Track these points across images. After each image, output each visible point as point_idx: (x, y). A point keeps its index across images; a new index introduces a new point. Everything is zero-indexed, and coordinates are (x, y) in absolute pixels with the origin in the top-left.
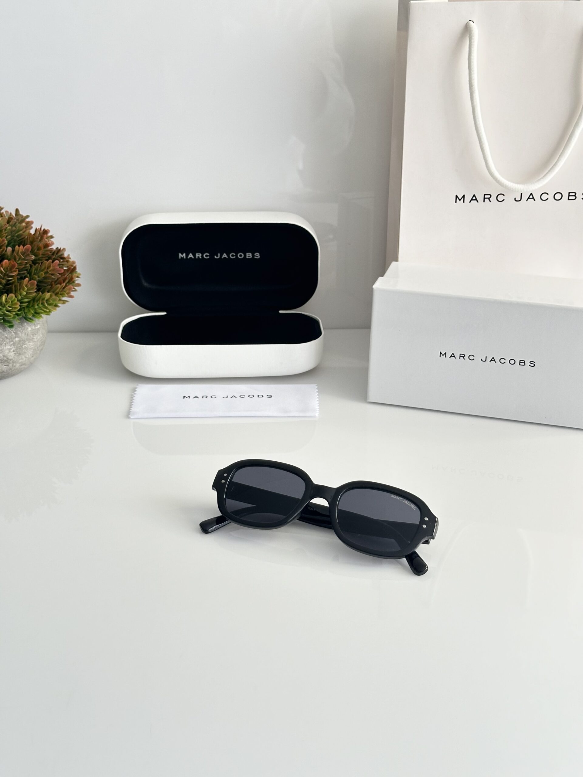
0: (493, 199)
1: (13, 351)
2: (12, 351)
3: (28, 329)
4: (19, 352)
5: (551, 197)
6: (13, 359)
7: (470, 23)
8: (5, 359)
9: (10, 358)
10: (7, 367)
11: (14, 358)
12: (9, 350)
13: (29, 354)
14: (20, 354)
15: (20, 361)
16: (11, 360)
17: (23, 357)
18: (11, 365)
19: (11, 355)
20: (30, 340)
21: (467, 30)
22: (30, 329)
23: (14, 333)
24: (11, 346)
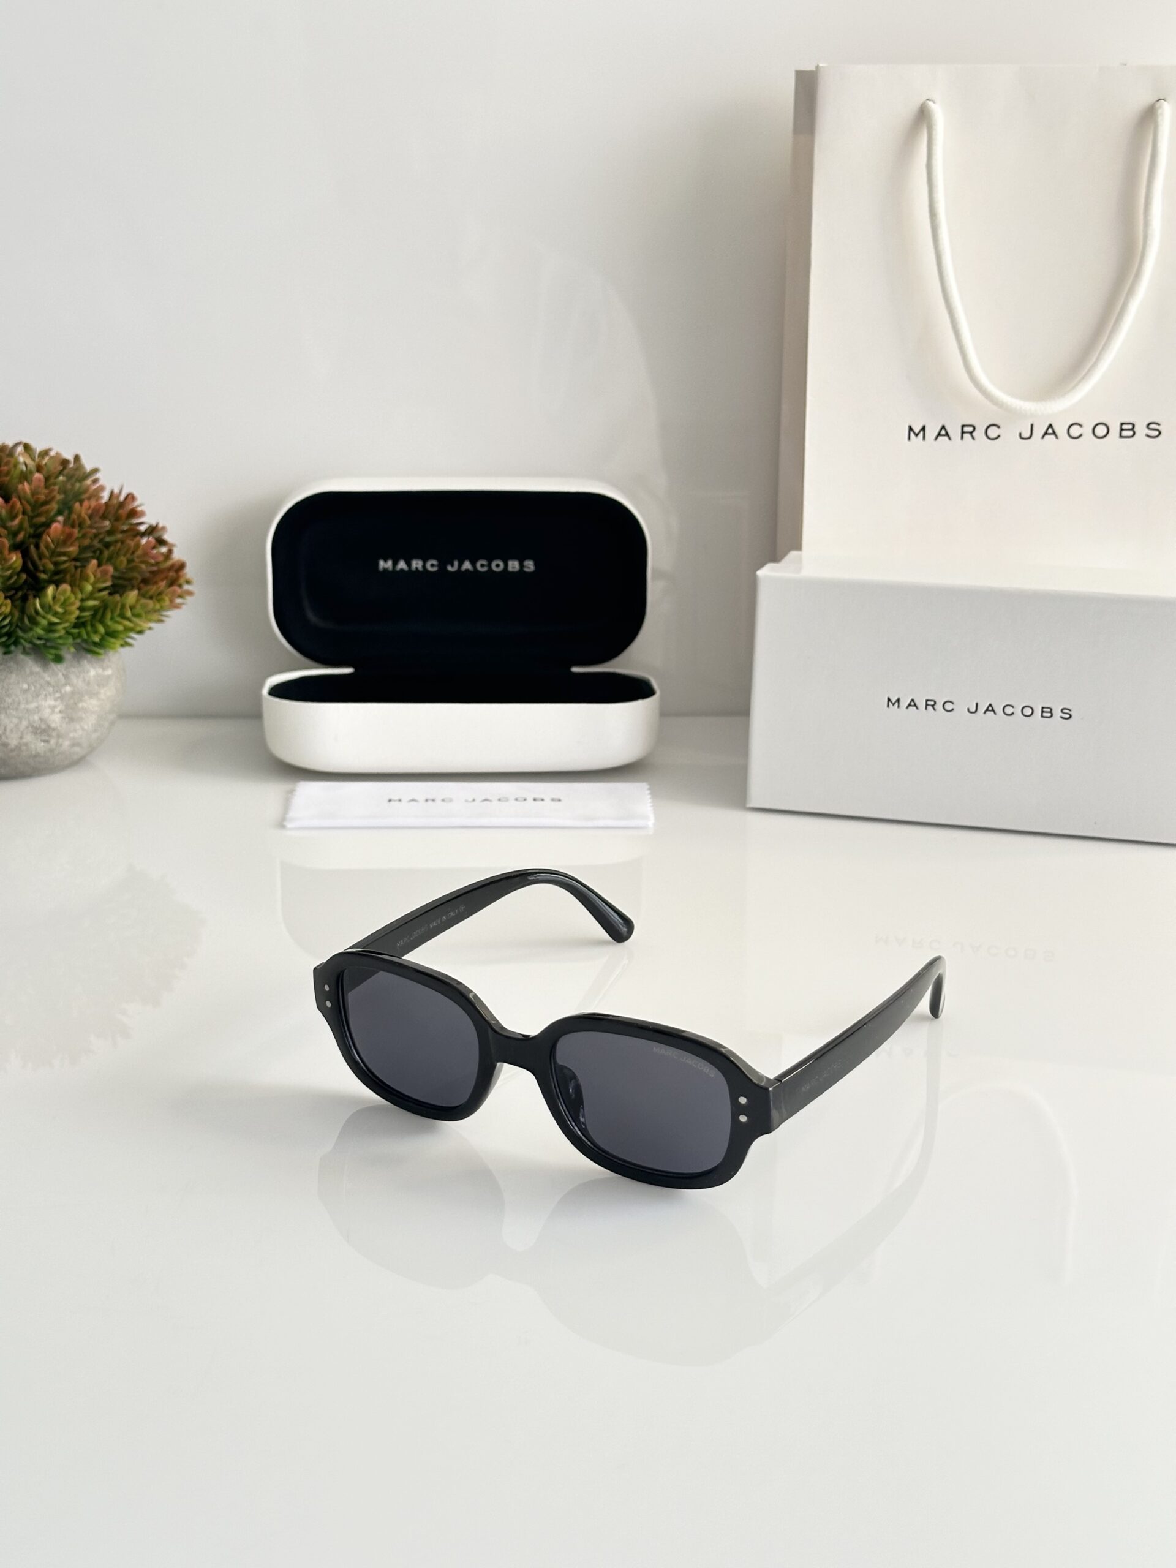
0: (979, 433)
1: (60, 712)
2: (57, 710)
3: (88, 671)
4: (71, 715)
5: (1087, 430)
6: (59, 728)
7: (928, 104)
8: (43, 726)
9: (53, 725)
10: (46, 744)
11: (61, 726)
12: (53, 708)
13: (90, 722)
14: (72, 720)
15: (72, 735)
16: (54, 729)
17: (78, 727)
18: (53, 741)
19: (56, 719)
20: (93, 694)
21: (923, 116)
22: (92, 673)
23: (63, 674)
24: (56, 700)
